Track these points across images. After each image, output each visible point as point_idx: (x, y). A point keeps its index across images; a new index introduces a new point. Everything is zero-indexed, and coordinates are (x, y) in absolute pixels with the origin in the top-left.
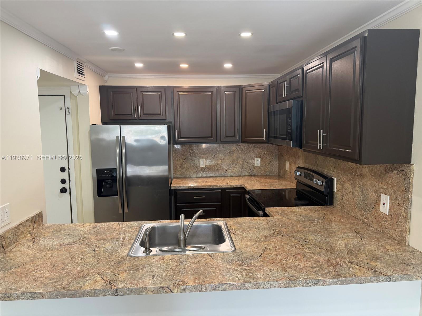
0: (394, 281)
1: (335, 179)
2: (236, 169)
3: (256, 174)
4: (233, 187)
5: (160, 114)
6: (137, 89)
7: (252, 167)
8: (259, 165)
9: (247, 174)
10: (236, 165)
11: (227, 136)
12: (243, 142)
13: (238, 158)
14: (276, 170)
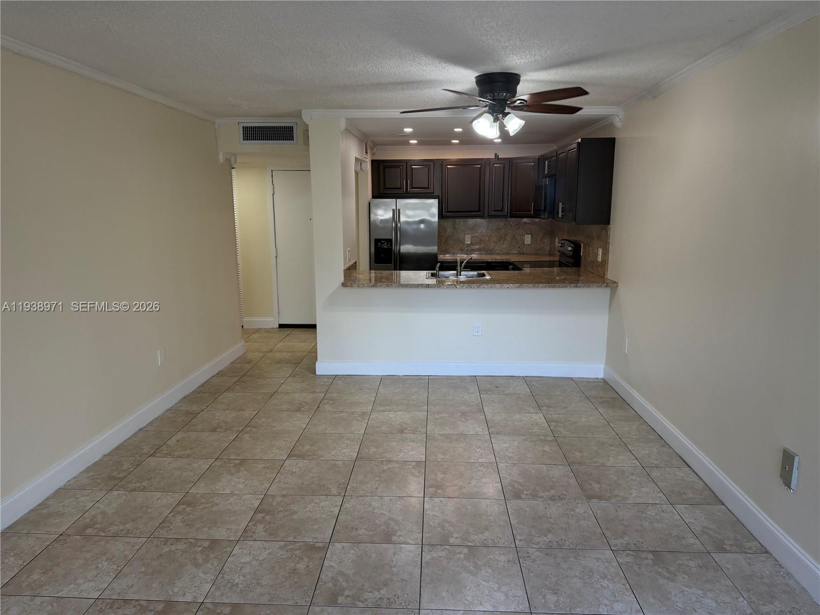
0: (579, 287)
1: (582, 245)
2: (504, 246)
3: (525, 252)
4: (497, 261)
5: (428, 188)
6: (407, 163)
7: (521, 245)
8: (529, 243)
9: (515, 252)
10: (504, 242)
11: (494, 211)
12: (511, 217)
13: (506, 235)
14: (547, 248)
